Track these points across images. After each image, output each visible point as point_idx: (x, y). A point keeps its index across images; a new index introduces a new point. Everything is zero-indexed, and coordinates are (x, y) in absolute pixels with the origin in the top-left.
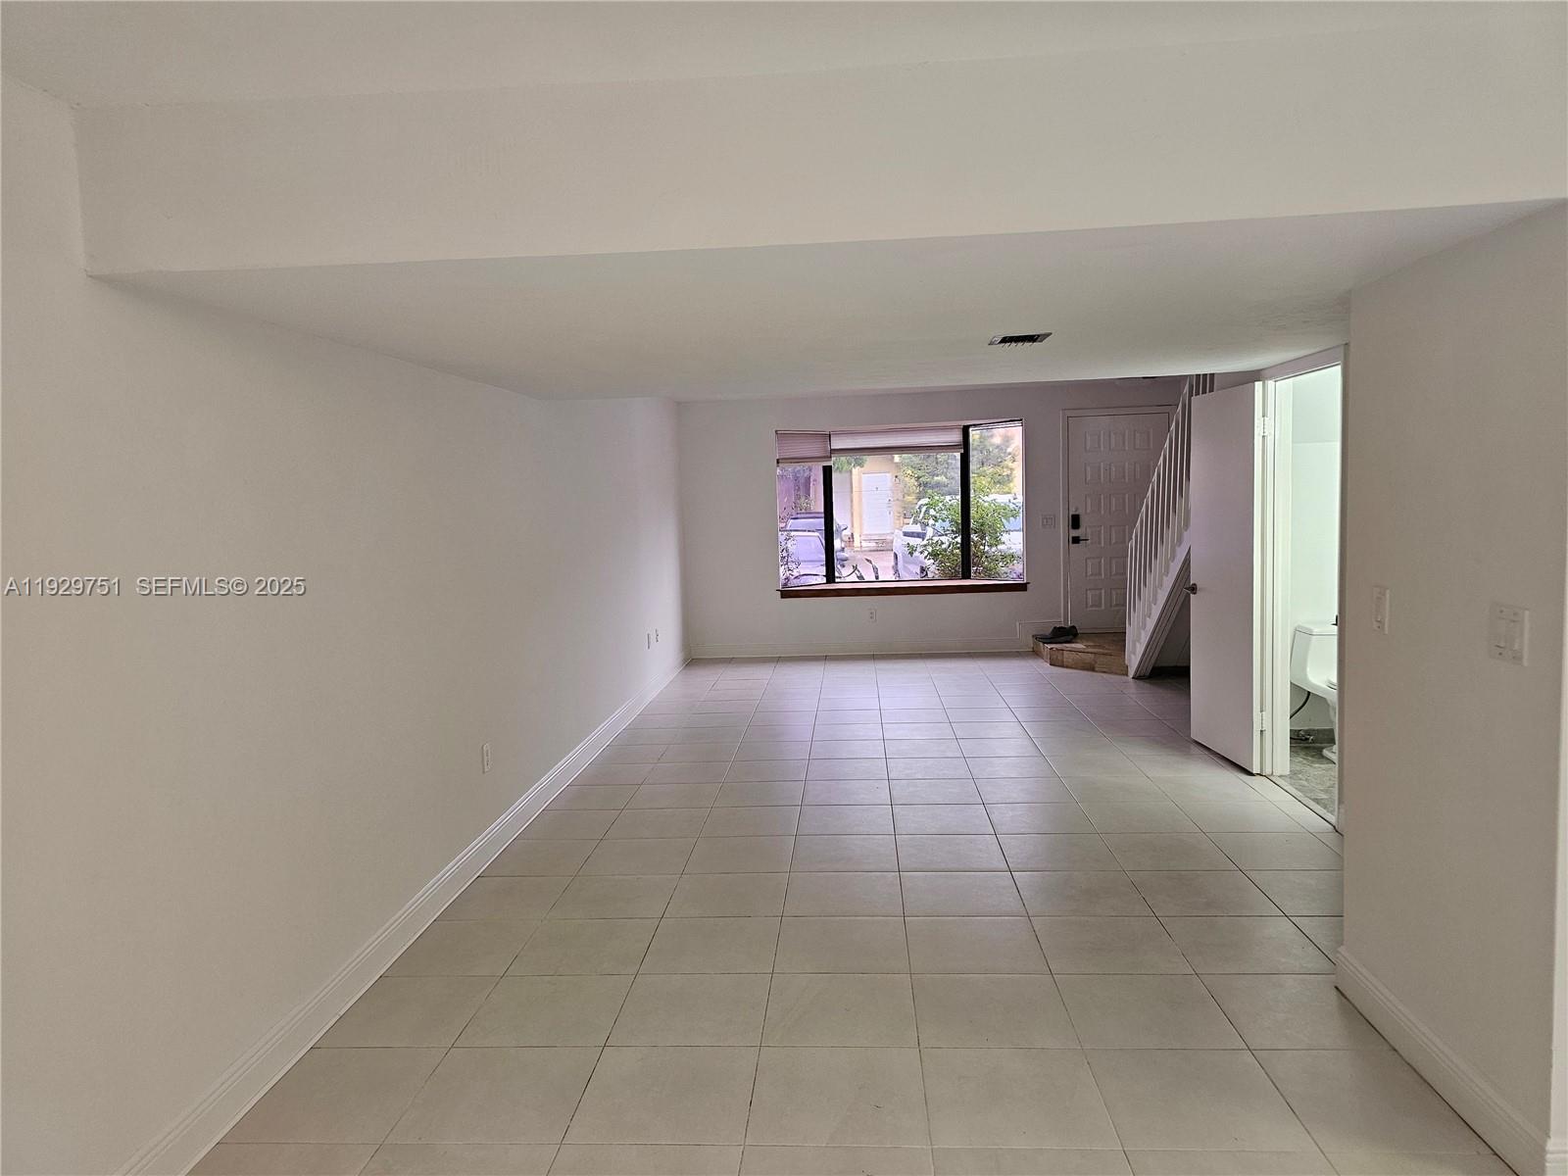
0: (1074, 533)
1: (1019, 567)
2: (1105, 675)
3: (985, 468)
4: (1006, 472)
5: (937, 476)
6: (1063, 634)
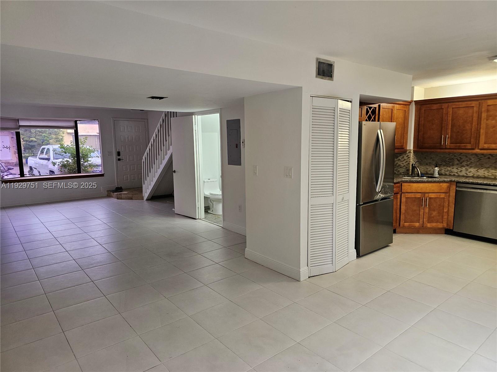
0: (119, 157)
1: (100, 169)
2: (137, 200)
3: (52, 136)
4: (60, 137)
5: (31, 138)
6: (119, 189)
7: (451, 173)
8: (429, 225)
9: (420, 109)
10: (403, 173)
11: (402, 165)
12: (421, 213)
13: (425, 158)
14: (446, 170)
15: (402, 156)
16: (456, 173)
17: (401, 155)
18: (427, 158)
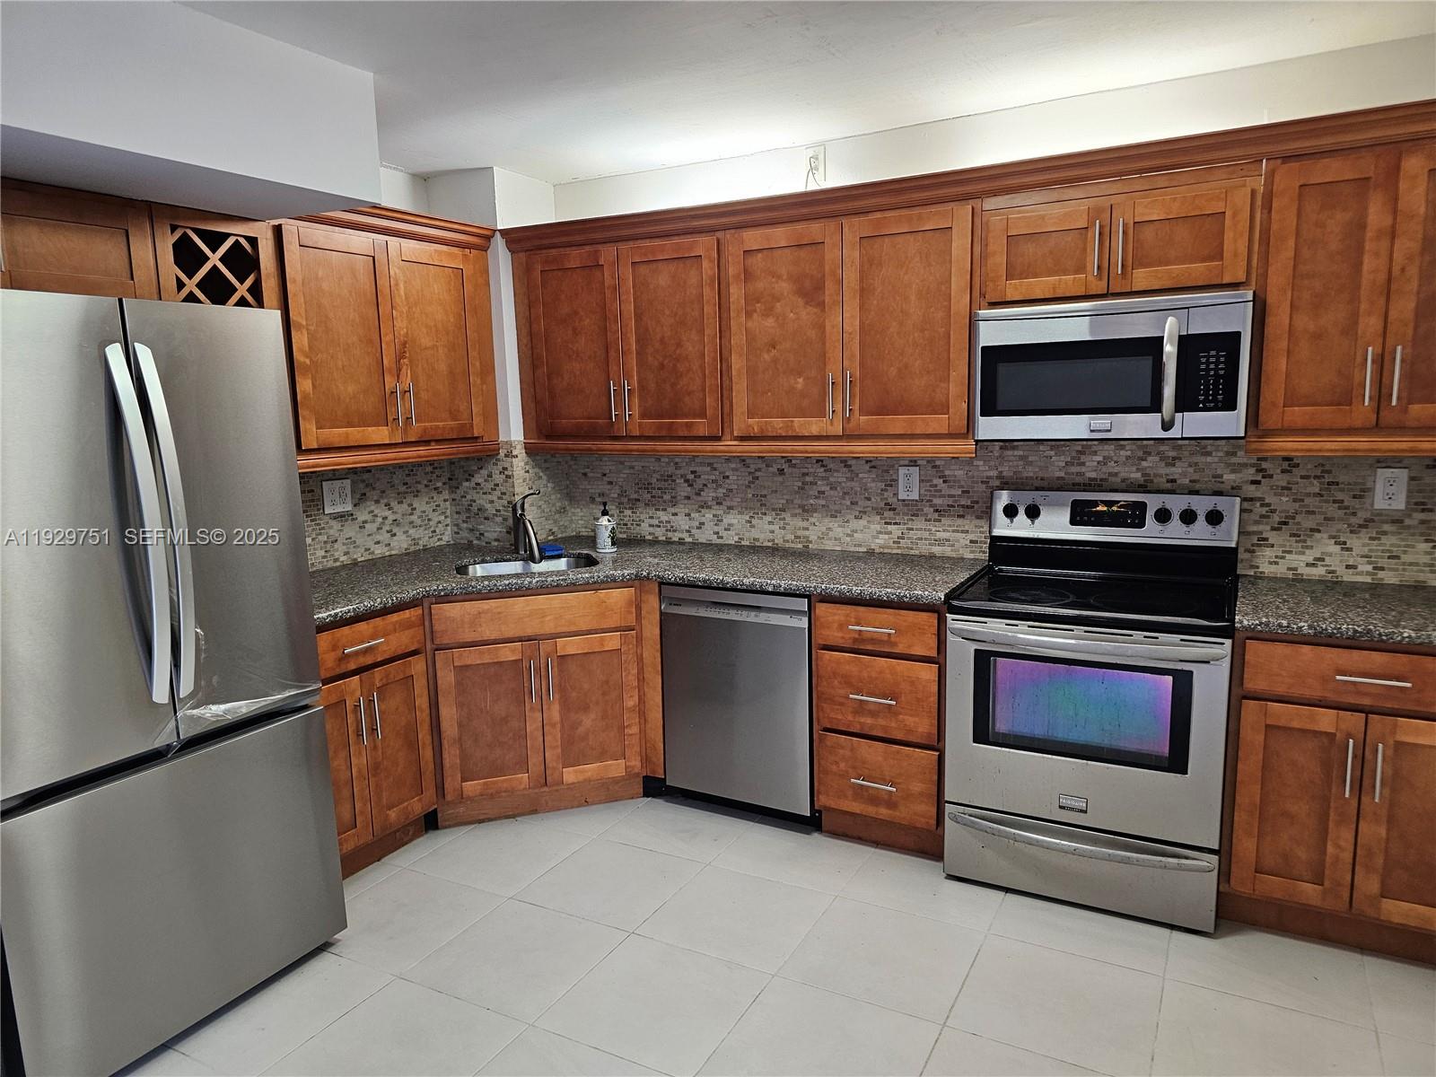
7: (670, 534)
8: (570, 775)
9: (528, 270)
10: (496, 540)
11: (491, 510)
12: (532, 726)
13: (585, 474)
14: (655, 522)
15: (484, 472)
16: (688, 531)
17: (481, 468)
18: (590, 475)
